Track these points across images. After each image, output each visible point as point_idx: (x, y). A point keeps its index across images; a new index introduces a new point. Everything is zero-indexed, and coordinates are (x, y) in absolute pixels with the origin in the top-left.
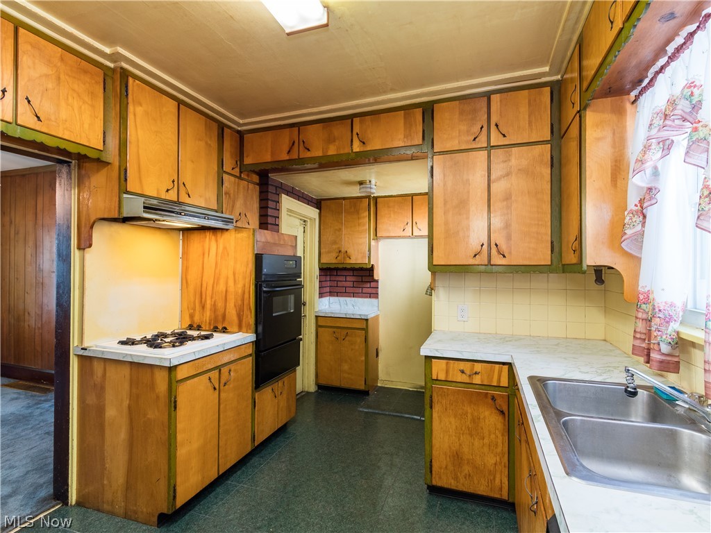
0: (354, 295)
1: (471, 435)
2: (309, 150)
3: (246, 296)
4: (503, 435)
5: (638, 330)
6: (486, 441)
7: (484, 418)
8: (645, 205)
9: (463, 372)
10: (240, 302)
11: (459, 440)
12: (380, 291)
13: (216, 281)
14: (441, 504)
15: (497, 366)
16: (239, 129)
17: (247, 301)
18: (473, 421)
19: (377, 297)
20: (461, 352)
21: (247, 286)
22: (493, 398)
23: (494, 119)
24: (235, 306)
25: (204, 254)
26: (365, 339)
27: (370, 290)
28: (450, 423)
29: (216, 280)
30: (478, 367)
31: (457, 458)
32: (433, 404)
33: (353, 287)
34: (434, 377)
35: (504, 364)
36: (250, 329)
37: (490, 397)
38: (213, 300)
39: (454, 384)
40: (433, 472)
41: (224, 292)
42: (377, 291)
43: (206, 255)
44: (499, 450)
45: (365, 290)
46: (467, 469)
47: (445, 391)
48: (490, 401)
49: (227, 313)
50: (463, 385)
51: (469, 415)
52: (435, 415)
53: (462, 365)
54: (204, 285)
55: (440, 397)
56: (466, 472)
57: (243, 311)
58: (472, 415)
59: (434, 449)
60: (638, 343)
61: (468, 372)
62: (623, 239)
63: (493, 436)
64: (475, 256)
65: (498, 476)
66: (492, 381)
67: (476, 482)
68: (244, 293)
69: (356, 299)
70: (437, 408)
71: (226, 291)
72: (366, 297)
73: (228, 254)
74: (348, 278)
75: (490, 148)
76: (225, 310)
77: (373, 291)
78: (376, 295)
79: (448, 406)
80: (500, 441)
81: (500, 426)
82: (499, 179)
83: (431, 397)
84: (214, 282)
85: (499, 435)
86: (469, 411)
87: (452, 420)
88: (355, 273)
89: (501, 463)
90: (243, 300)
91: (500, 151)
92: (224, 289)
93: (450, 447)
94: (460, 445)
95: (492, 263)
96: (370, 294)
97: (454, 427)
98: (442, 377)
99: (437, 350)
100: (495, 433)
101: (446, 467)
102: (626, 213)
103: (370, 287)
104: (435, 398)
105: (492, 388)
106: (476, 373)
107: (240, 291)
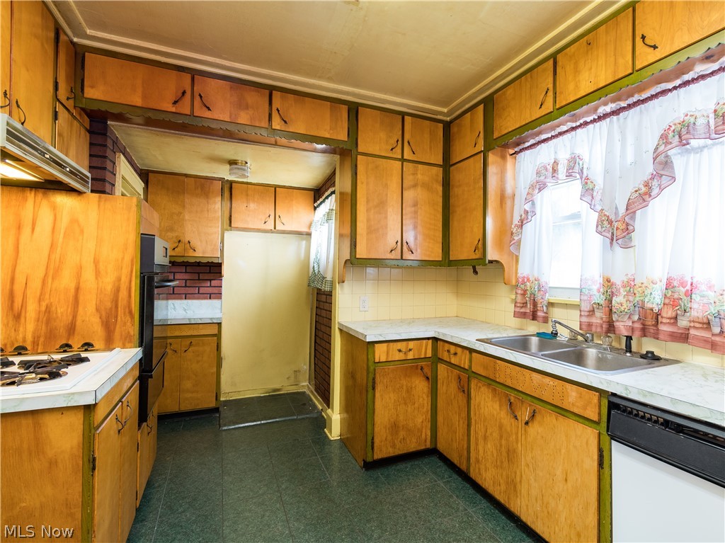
0: (187, 297)
1: (405, 404)
2: (209, 109)
3: (123, 294)
4: (428, 396)
5: (518, 301)
6: (416, 405)
7: (415, 386)
8: (525, 222)
9: (400, 351)
10: (109, 305)
11: (397, 410)
12: (224, 290)
13: (51, 273)
14: (382, 474)
15: (425, 341)
16: (75, 40)
17: (125, 302)
18: (408, 391)
19: (220, 298)
20: (399, 334)
21: (124, 279)
22: (422, 369)
23: (407, 137)
24: (97, 310)
25: (19, 228)
26: (217, 346)
27: (210, 290)
28: (390, 398)
29: (53, 270)
30: (411, 345)
31: (395, 427)
32: (376, 385)
33: (186, 286)
34: (377, 360)
35: (428, 339)
36: (130, 342)
37: (419, 367)
38: (44, 304)
39: (393, 363)
40: (375, 448)
41: (73, 291)
42: (221, 290)
43: (26, 231)
44: (425, 409)
45: (202, 290)
46: (402, 434)
47: (387, 370)
48: (420, 371)
49: (79, 323)
50: (399, 363)
51: (404, 387)
52: (378, 395)
53: (399, 345)
54: (20, 280)
55: (382, 378)
56: (401, 437)
57: (116, 317)
58: (407, 386)
59: (376, 426)
60: (518, 310)
61: (404, 350)
62: (512, 242)
63: (421, 399)
64: (392, 251)
65: (424, 431)
66: (421, 354)
67: (408, 442)
68: (118, 290)
69: (189, 301)
70: (379, 388)
71: (77, 289)
72: (206, 298)
73: (82, 232)
74: (177, 276)
75: (403, 160)
76: (75, 317)
77: (215, 290)
78: (218, 295)
79: (388, 384)
80: (425, 402)
81: (426, 390)
82: (409, 188)
83: (374, 379)
84: (46, 275)
85: (426, 398)
86: (405, 384)
87: (392, 395)
88: (189, 269)
89: (426, 419)
90: (115, 301)
91: (411, 165)
92: (72, 286)
93: (389, 420)
94: (397, 415)
95: (404, 258)
96: (210, 294)
97: (393, 401)
98: (383, 359)
99: (381, 335)
100: (422, 397)
101: (386, 439)
102: (513, 226)
103: (211, 286)
104: (378, 379)
105: (420, 360)
106: (410, 350)
107: (109, 288)
